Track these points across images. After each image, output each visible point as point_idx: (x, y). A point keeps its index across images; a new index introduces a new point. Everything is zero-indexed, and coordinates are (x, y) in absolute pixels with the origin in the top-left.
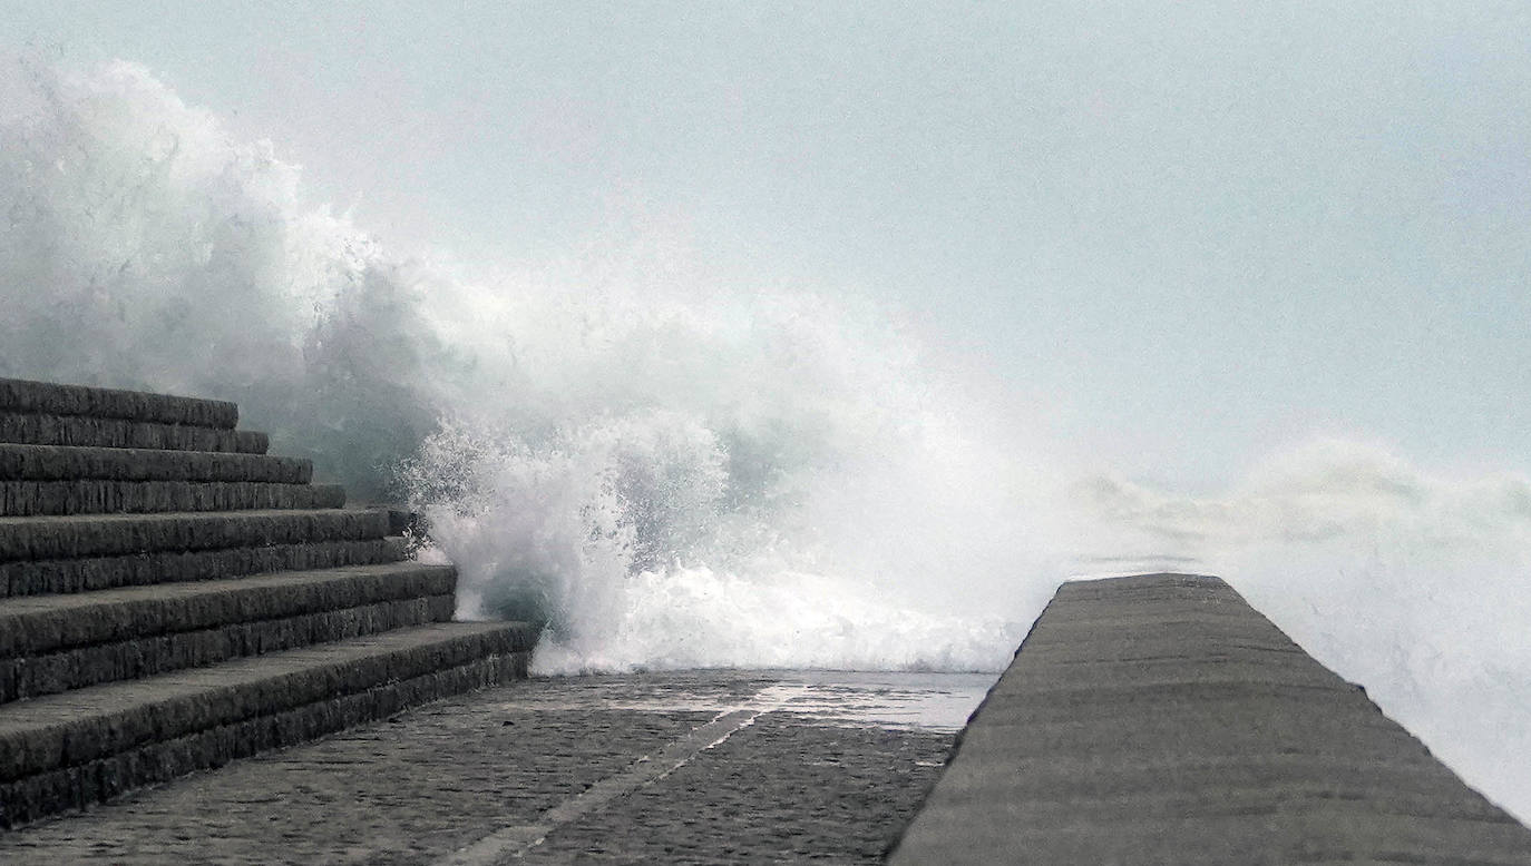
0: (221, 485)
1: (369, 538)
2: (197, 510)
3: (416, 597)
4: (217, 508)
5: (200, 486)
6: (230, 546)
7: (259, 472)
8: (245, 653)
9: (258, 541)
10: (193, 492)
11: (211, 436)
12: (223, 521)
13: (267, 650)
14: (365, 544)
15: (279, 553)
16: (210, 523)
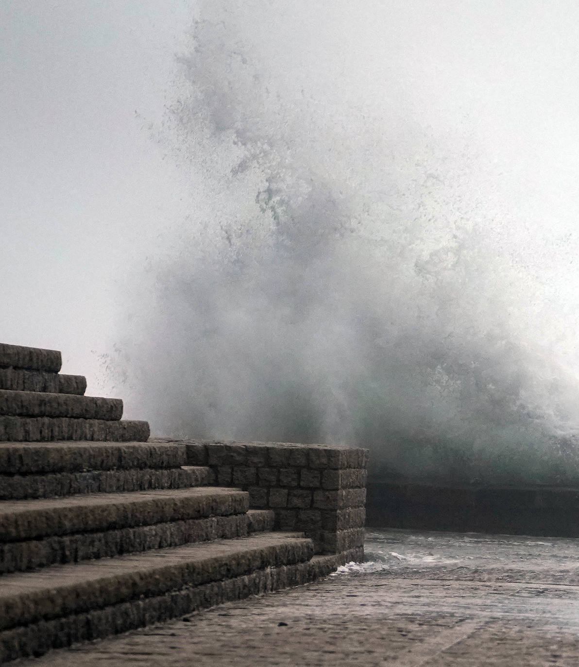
0: (46, 420)
1: (168, 467)
2: (26, 441)
3: (207, 517)
4: (42, 439)
5: (28, 420)
6: (54, 472)
7: (77, 411)
8: (64, 561)
9: (77, 468)
10: (24, 425)
11: (38, 379)
12: (48, 450)
13: (83, 558)
14: (165, 472)
15: (94, 478)
16: (37, 452)
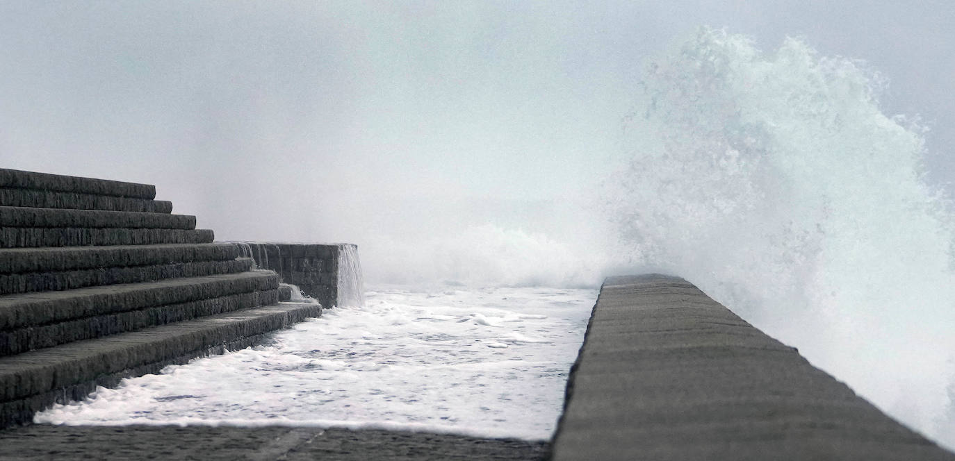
0: (146, 230)
1: (226, 259)
2: (133, 244)
3: (252, 291)
4: (143, 243)
5: (134, 231)
6: (151, 264)
7: (166, 224)
8: (158, 323)
9: (166, 261)
10: (131, 234)
11: (141, 204)
12: (146, 250)
13: (171, 321)
14: (224, 263)
15: (177, 268)
16: (139, 251)
